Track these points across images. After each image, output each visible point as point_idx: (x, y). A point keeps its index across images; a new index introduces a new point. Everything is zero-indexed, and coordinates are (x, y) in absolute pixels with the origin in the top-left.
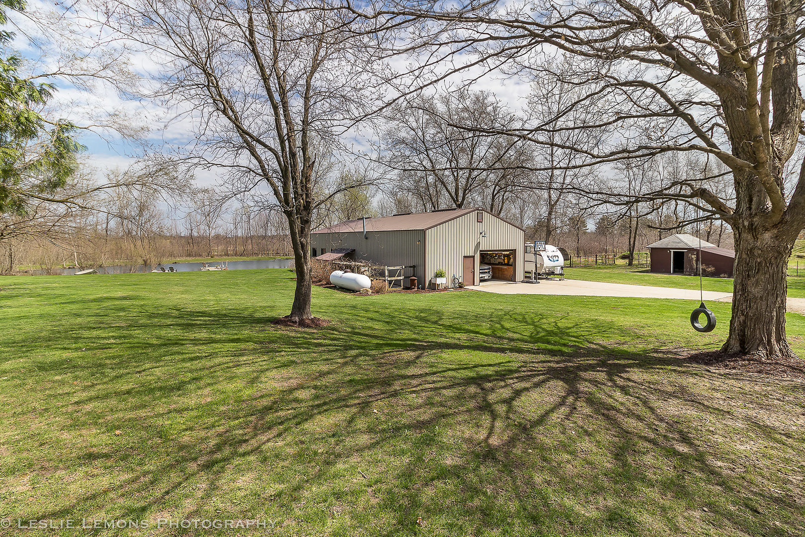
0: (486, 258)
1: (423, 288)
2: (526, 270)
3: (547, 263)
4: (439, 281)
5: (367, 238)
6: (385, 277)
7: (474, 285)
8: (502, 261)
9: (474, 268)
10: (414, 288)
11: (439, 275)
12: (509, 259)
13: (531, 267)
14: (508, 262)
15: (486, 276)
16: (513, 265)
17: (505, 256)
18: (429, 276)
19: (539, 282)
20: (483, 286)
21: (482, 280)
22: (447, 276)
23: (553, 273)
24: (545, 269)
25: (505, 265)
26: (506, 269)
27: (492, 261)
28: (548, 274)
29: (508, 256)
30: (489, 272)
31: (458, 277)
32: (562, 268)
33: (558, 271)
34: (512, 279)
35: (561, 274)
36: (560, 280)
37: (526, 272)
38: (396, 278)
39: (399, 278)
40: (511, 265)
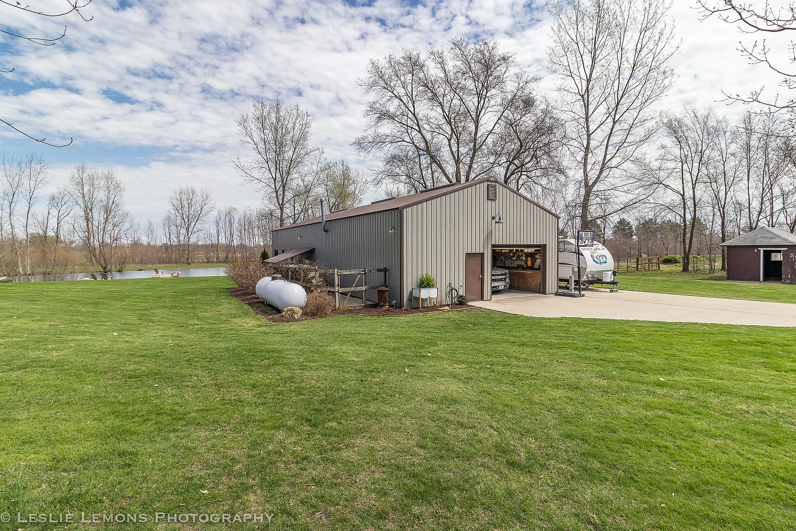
0: (500, 257)
1: (400, 306)
2: (561, 276)
3: (591, 267)
4: (425, 293)
5: (326, 231)
6: (334, 286)
7: (482, 299)
8: (522, 263)
9: (482, 273)
10: (382, 306)
11: (426, 283)
12: (534, 261)
13: (567, 273)
14: (533, 264)
15: (501, 285)
16: (543, 268)
17: (528, 255)
18: (409, 283)
19: (583, 295)
20: (497, 301)
21: (495, 292)
22: (438, 285)
23: (599, 281)
24: (587, 275)
25: (528, 268)
26: (530, 275)
27: (508, 263)
28: (591, 283)
29: (532, 255)
30: (505, 279)
31: (457, 287)
32: (614, 273)
33: (609, 277)
34: (541, 289)
35: (613, 283)
36: (611, 291)
37: (561, 280)
38: (353, 289)
39: (359, 289)
40: (539, 269)
